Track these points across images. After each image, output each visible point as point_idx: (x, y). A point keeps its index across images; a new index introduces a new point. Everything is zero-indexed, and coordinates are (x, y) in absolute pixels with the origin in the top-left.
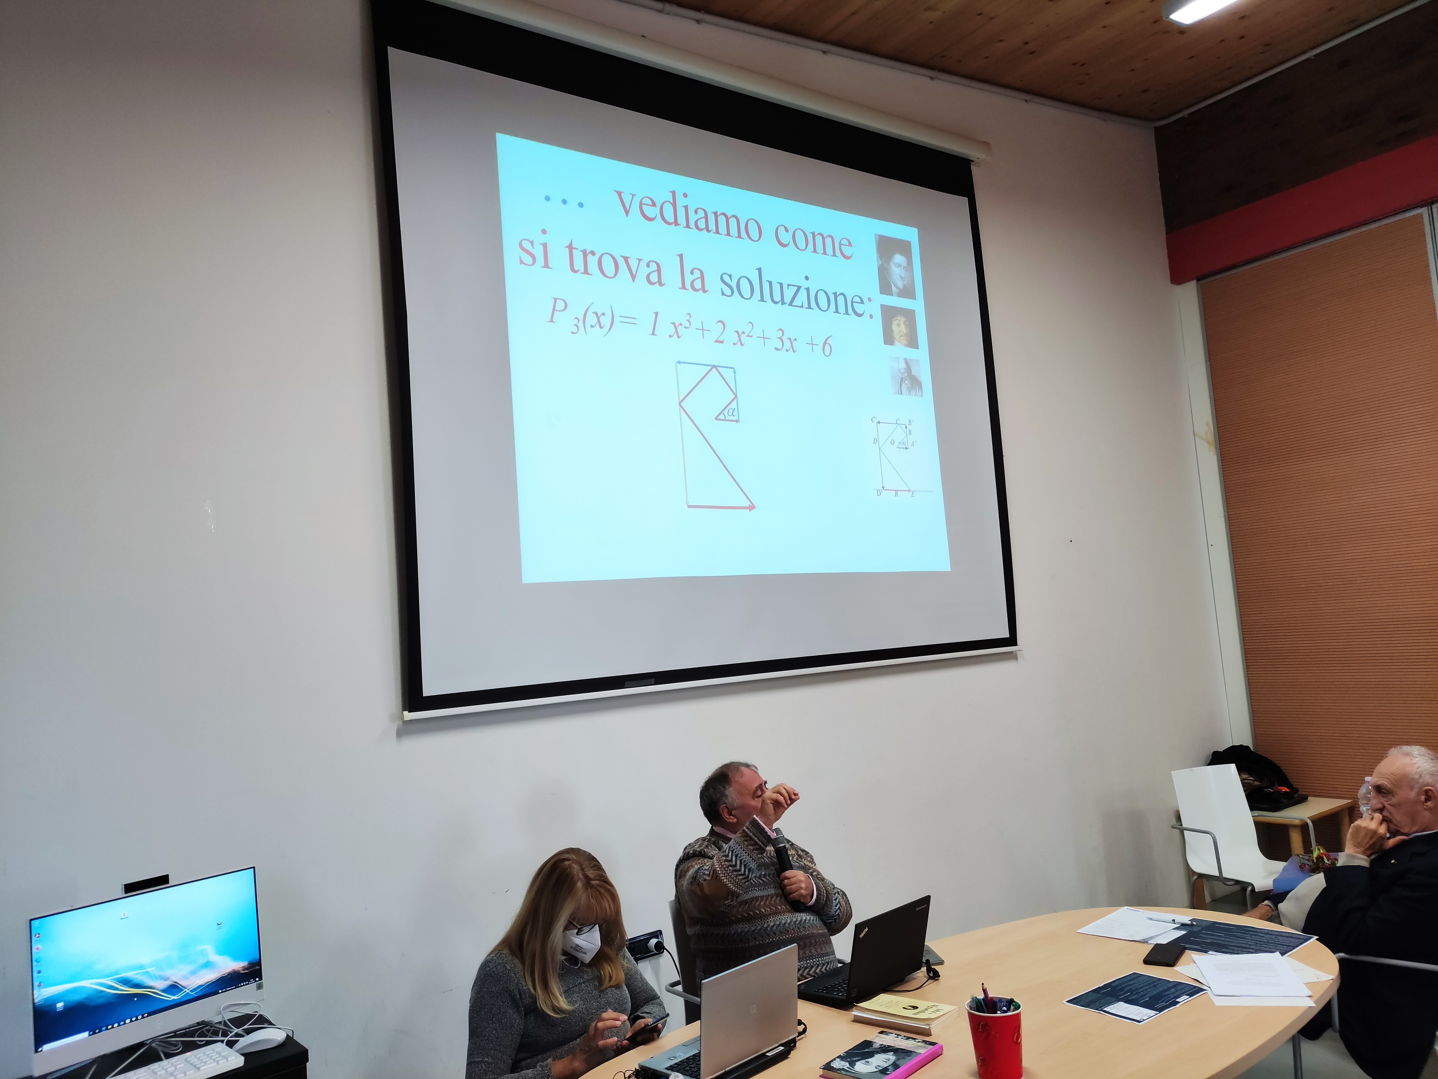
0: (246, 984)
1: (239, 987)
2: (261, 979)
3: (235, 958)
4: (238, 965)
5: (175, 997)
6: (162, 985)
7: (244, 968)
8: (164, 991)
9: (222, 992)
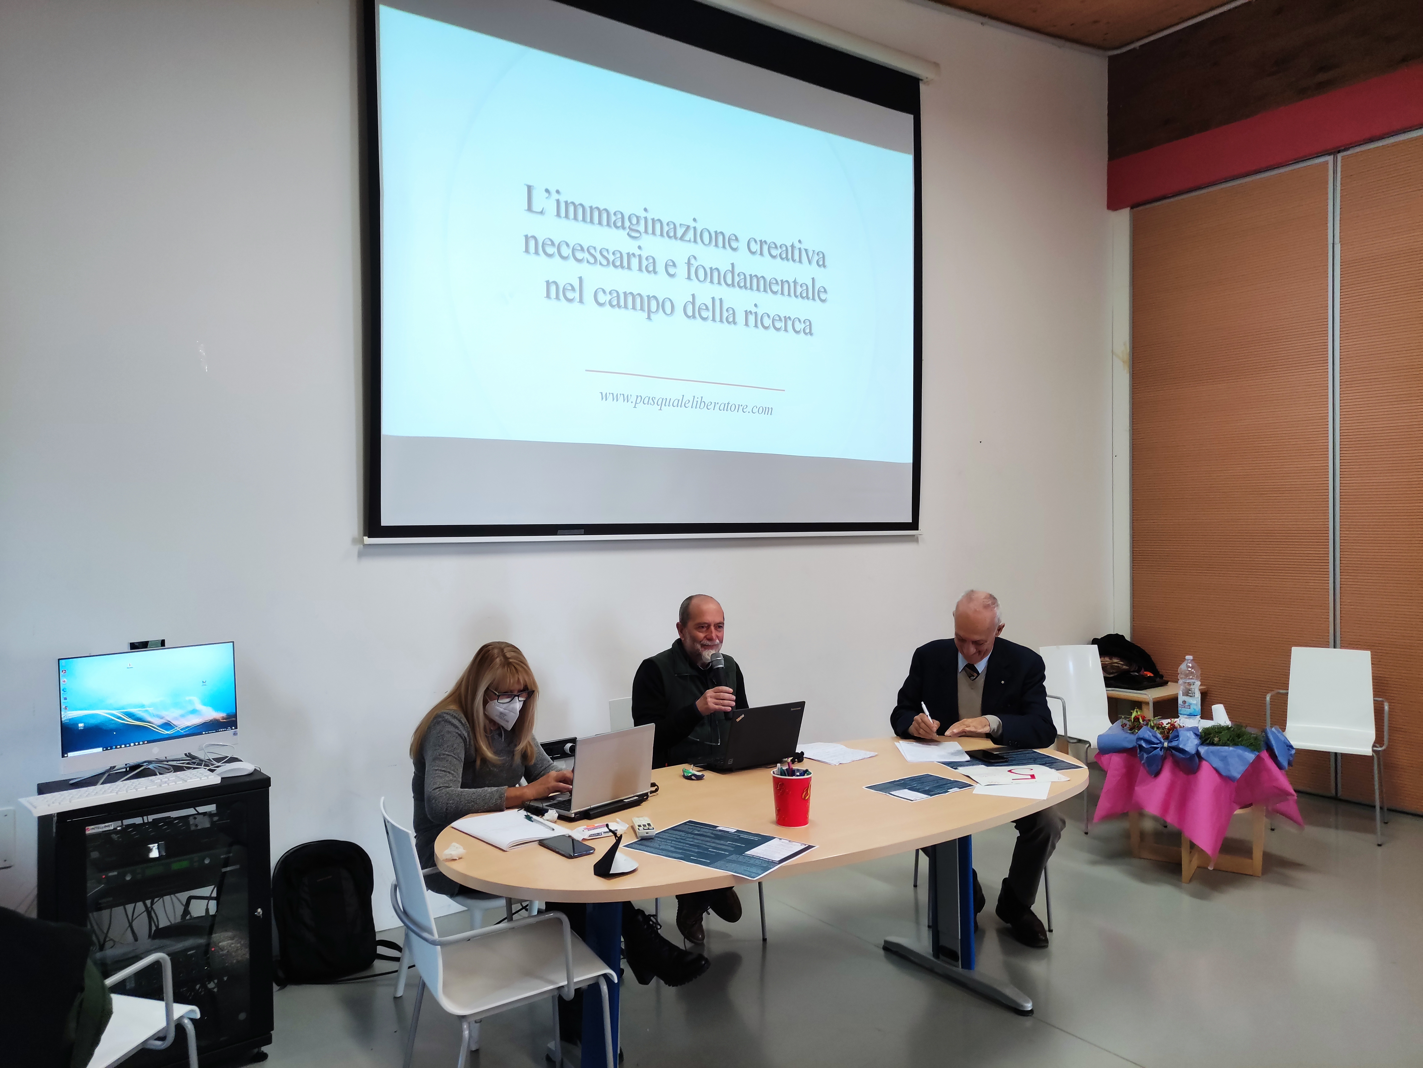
0: (224, 731)
1: (219, 732)
2: (236, 728)
3: (216, 708)
4: (219, 715)
5: (168, 732)
6: (160, 722)
7: (223, 718)
8: (159, 726)
9: (205, 734)
